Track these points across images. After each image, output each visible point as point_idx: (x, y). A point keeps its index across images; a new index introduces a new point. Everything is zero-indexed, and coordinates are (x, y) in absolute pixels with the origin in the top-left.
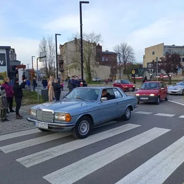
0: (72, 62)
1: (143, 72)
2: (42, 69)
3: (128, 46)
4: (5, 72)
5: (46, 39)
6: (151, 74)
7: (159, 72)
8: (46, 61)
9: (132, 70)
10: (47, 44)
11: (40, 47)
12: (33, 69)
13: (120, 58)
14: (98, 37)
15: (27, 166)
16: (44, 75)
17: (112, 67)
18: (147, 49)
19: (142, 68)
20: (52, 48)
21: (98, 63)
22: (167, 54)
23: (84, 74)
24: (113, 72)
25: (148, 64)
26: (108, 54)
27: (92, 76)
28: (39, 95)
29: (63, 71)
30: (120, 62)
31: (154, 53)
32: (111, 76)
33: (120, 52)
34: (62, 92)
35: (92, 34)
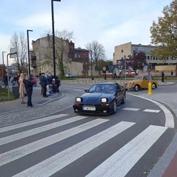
0: (45, 59)
1: (113, 69)
2: (13, 65)
3: (99, 44)
5: (18, 35)
6: (120, 71)
7: (127, 68)
8: (18, 56)
9: (103, 67)
10: (19, 40)
11: (11, 42)
12: (4, 65)
13: (91, 55)
14: (71, 34)
16: (16, 71)
17: (85, 63)
18: (116, 48)
19: (112, 65)
20: (24, 43)
21: (71, 59)
22: (135, 53)
24: (86, 68)
25: (118, 61)
26: (80, 51)
27: (65, 72)
28: (10, 91)
29: (36, 67)
30: (92, 59)
31: (122, 51)
32: (83, 72)
33: (92, 50)
34: (34, 88)
35: (64, 32)
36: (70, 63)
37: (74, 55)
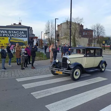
0: (64, 36)
1: (110, 43)
2: (46, 39)
3: (101, 25)
4: (27, 41)
5: (50, 21)
10: (50, 24)
11: (46, 26)
12: (42, 39)
13: (95, 33)
14: (82, 20)
15: (37, 98)
16: (48, 42)
17: (90, 38)
19: (110, 40)
20: (53, 26)
21: (80, 36)
23: (71, 43)
24: (90, 42)
26: (87, 30)
27: (76, 44)
29: (59, 40)
30: (95, 35)
32: (88, 44)
33: (95, 29)
35: (77, 18)
36: (80, 38)
37: (83, 33)
